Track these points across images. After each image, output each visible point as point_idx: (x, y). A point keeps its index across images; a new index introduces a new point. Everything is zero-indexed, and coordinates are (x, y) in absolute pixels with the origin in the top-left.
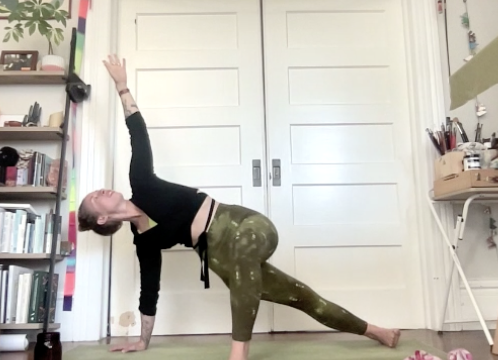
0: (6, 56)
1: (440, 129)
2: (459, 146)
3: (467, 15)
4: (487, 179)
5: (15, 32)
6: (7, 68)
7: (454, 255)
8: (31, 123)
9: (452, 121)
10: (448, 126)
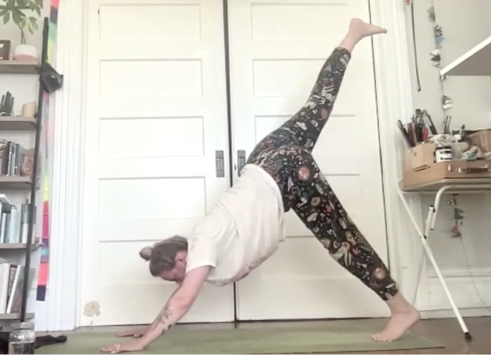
1: (410, 121)
2: (430, 137)
3: (434, 10)
4: (460, 171)
7: (426, 245)
8: (3, 113)
9: (423, 113)
10: (418, 119)
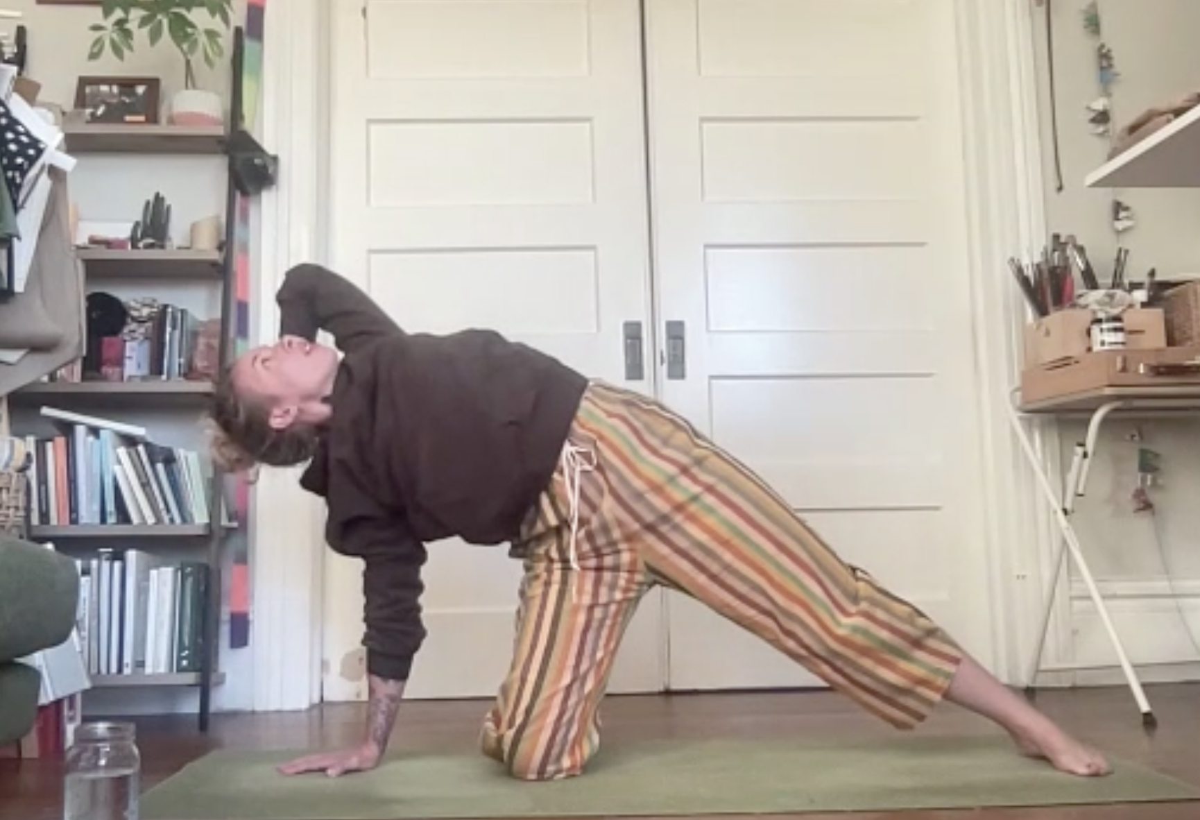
0: (88, 90)
1: (1038, 259)
2: (1080, 296)
3: (1096, 10)
4: (1142, 369)
5: (115, 36)
6: (93, 115)
7: (1068, 529)
8: (150, 241)
9: (1066, 244)
10: (1056, 254)
